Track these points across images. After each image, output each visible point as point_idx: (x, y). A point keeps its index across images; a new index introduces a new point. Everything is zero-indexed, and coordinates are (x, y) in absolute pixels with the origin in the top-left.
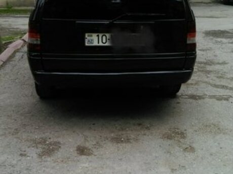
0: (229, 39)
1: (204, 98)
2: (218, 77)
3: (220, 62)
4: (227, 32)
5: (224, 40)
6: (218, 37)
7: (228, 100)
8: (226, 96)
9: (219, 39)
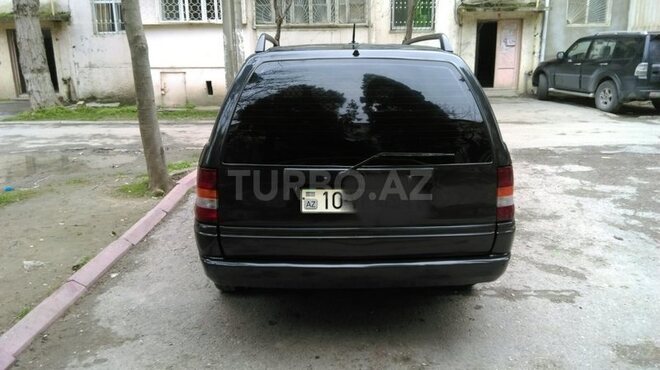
0: (557, 167)
1: (526, 296)
2: (546, 247)
3: (548, 214)
4: (552, 153)
5: (548, 169)
6: (536, 162)
7: (572, 302)
8: (568, 291)
9: (539, 167)
